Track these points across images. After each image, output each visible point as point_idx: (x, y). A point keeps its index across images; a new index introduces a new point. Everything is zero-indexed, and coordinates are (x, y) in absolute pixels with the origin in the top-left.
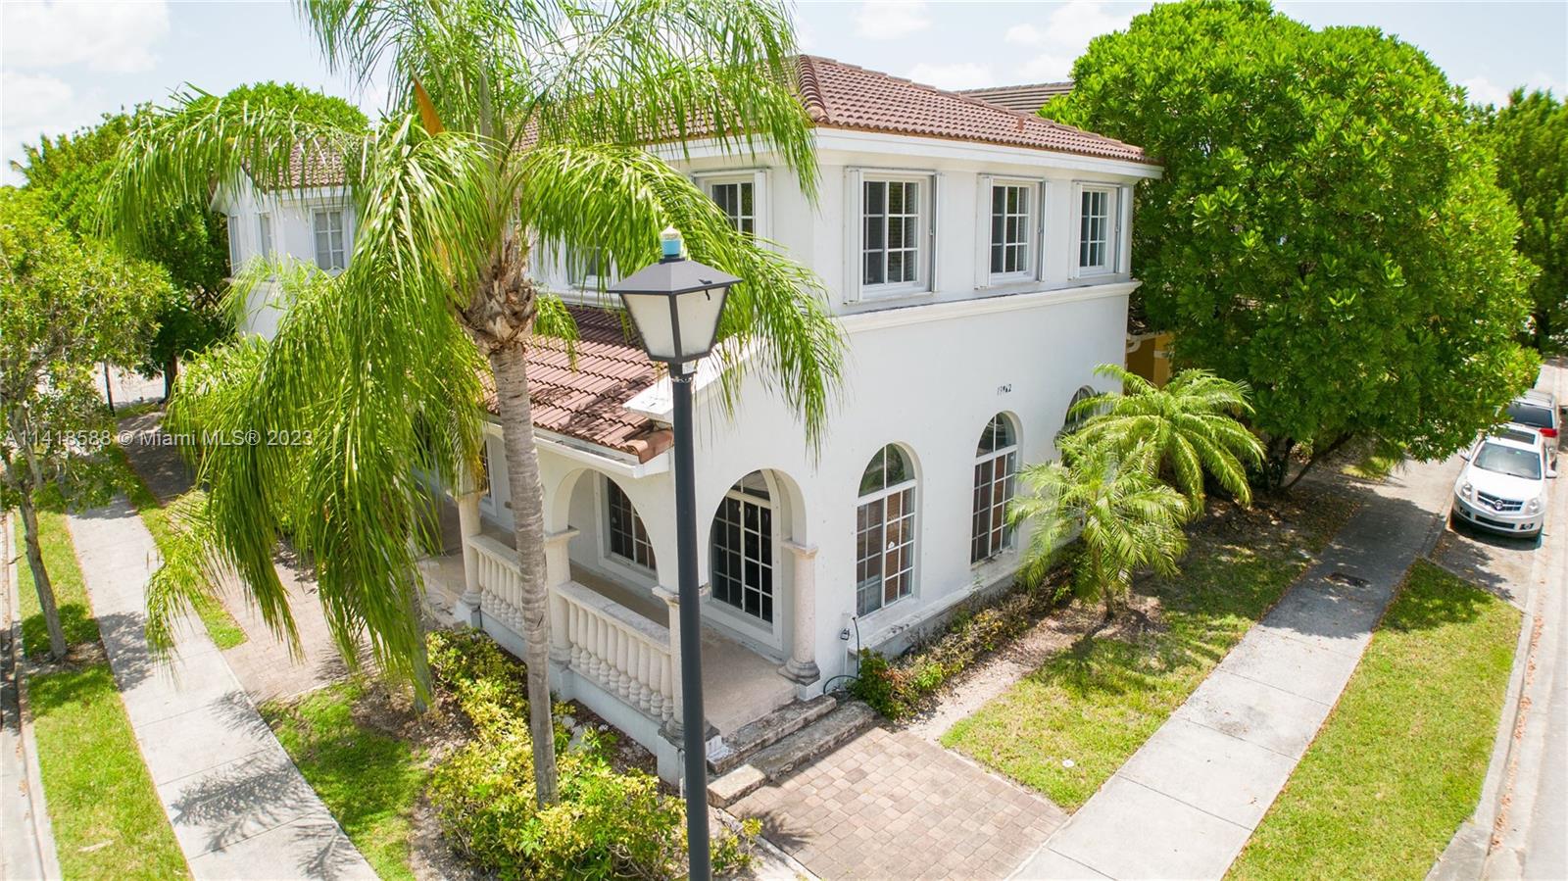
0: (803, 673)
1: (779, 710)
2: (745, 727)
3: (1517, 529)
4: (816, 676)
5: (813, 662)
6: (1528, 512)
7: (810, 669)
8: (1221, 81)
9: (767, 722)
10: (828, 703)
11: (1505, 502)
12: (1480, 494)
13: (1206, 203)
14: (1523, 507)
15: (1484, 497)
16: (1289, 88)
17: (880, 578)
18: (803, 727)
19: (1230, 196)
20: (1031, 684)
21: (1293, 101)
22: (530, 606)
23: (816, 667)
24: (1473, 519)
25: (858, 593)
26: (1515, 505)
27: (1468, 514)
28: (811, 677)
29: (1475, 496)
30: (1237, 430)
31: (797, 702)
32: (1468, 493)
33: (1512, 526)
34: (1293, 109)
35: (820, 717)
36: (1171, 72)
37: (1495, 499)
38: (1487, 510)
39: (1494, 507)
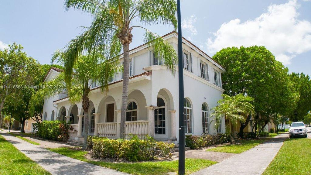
3: (303, 134)
6: (304, 130)
11: (299, 130)
12: (294, 130)
14: (303, 130)
15: (295, 130)
19: (239, 68)
22: (125, 93)
24: (294, 135)
26: (301, 130)
27: (293, 134)
29: (293, 131)
32: (292, 131)
33: (302, 134)
37: (297, 130)
38: (296, 132)
39: (298, 131)
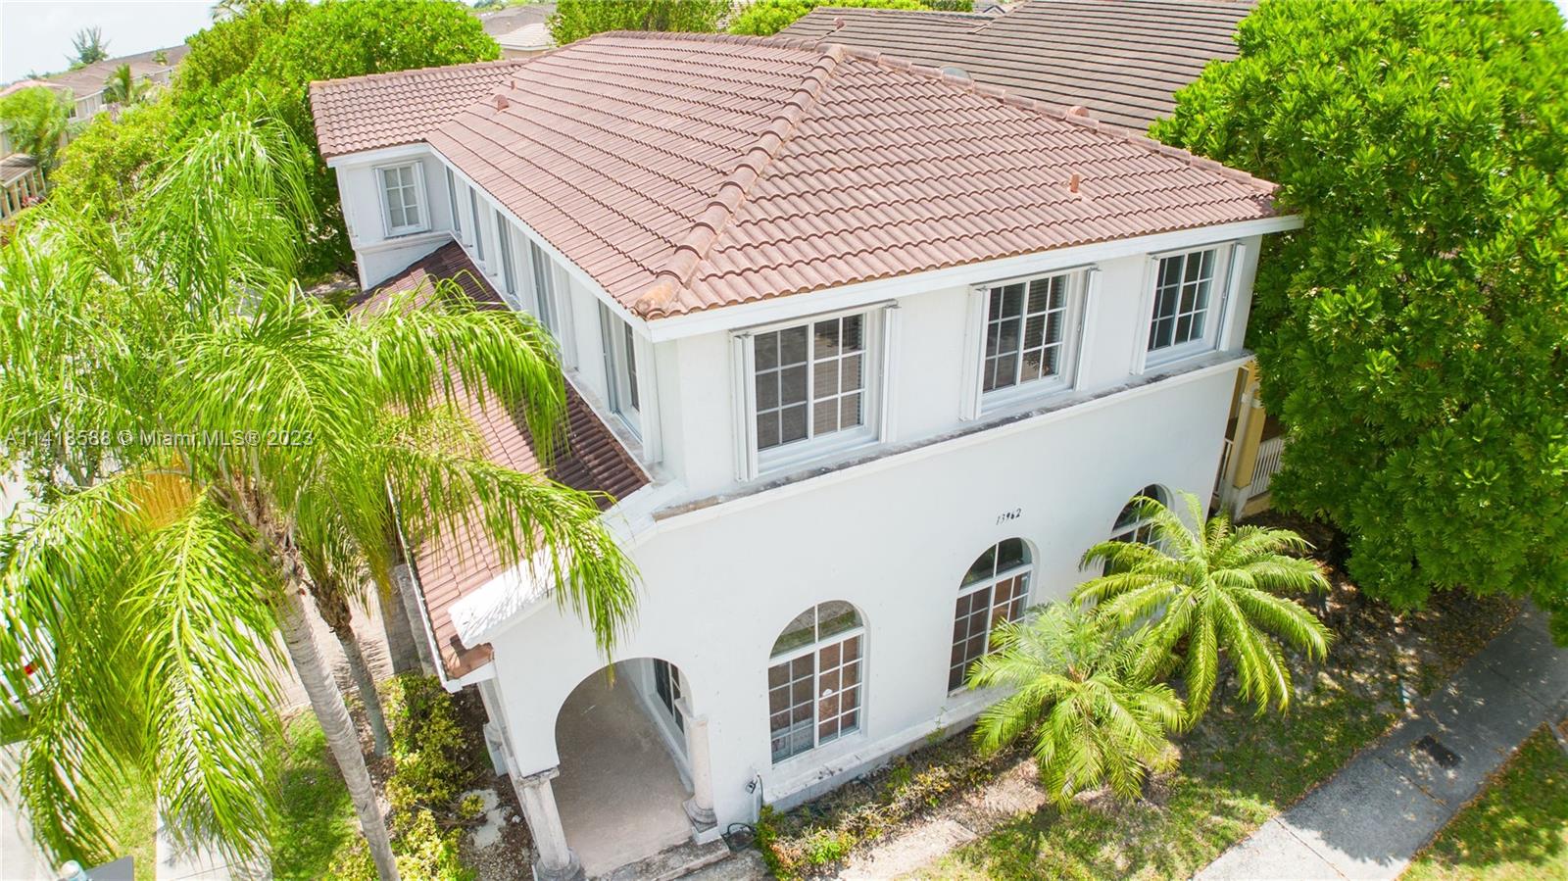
0: (698, 819)
1: (668, 851)
2: (623, 868)
4: (714, 824)
5: (711, 809)
7: (708, 817)
8: (1387, 123)
9: (648, 865)
10: (720, 853)
13: (1329, 305)
16: (1475, 155)
17: (812, 722)
18: (685, 876)
20: (958, 863)
21: (1476, 175)
23: (713, 815)
25: (773, 743)
28: (707, 824)
30: (1294, 613)
31: (690, 845)
34: (1473, 186)
35: (707, 866)
36: (1323, 97)
